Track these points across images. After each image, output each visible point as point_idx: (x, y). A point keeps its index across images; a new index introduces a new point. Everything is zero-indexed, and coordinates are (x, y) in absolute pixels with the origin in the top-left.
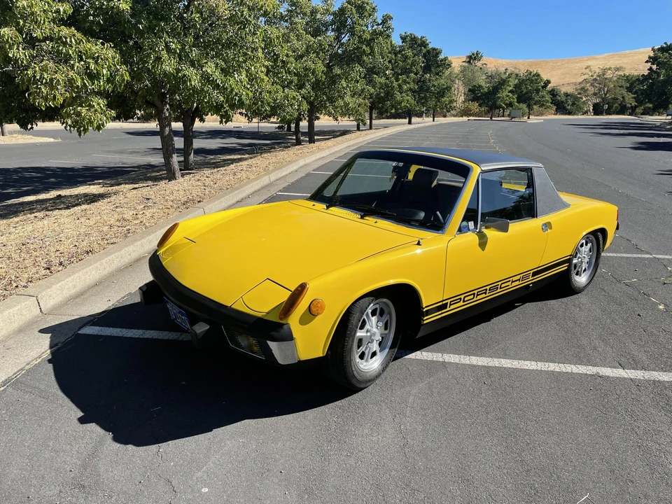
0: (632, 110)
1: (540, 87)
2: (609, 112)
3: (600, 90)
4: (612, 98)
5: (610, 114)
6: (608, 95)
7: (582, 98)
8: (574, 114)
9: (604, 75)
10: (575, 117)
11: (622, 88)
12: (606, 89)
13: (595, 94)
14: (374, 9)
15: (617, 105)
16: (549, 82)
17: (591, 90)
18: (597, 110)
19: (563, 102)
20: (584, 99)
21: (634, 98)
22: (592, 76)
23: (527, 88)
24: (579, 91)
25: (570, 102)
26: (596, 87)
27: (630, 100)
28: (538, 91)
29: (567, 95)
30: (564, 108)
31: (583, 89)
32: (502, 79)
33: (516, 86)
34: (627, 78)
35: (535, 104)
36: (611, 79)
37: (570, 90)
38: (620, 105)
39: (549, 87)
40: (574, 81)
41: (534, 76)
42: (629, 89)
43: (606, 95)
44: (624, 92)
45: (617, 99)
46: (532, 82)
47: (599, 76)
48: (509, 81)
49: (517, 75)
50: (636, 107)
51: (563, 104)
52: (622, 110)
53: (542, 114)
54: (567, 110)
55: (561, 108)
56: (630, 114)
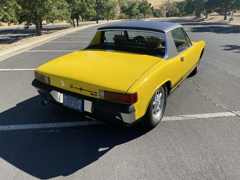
0: (179, 15)
1: (148, 6)
2: (171, 16)
3: (168, 7)
4: (172, 11)
5: (172, 17)
6: (171, 10)
7: (162, 11)
8: (159, 17)
9: (169, 2)
11: (175, 7)
12: (170, 7)
13: (166, 9)
15: (174, 13)
16: (150, 4)
17: (165, 8)
18: (167, 15)
19: (155, 13)
20: (163, 11)
21: (179, 10)
22: (165, 2)
23: (143, 7)
24: (161, 8)
25: (158, 13)
26: (166, 6)
27: (178, 11)
28: (147, 8)
29: (156, 10)
30: (156, 15)
31: (162, 7)
32: (133, 3)
33: (139, 6)
34: (177, 3)
35: (146, 13)
36: (171, 3)
37: (158, 8)
38: (175, 13)
39: (151, 6)
40: (158, 5)
41: (145, 2)
42: (177, 7)
43: (170, 9)
44: (176, 8)
45: (174, 11)
46: (144, 4)
47: (167, 2)
48: (136, 4)
49: (139, 1)
50: (180, 14)
52: (175, 16)
53: (149, 18)
54: (157, 16)
56: (178, 17)
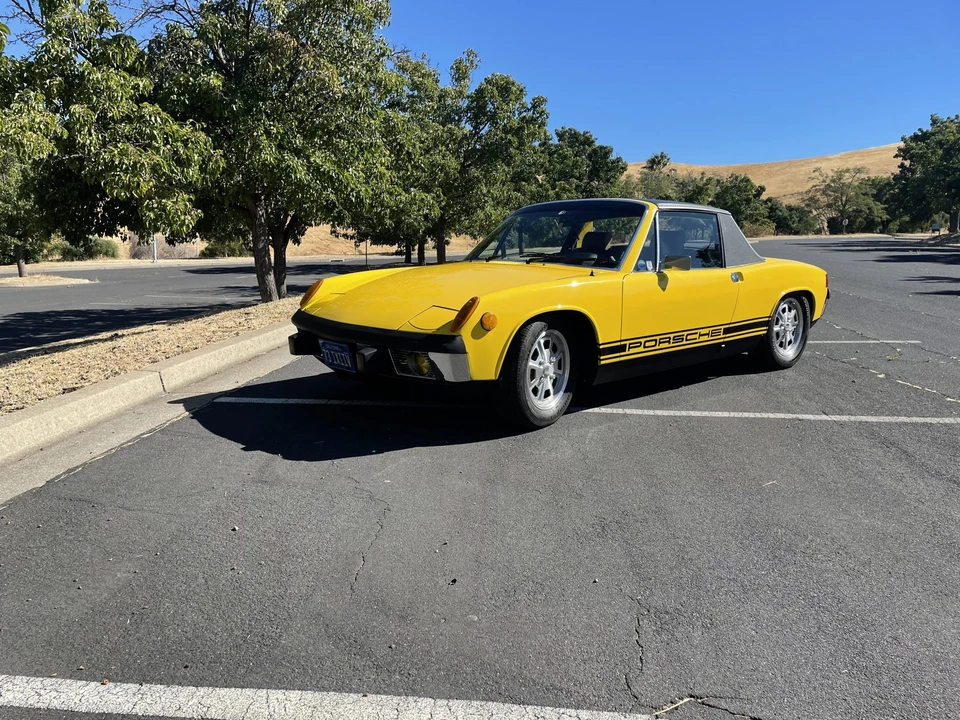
0: (883, 226)
1: (751, 196)
2: (850, 230)
3: (836, 199)
4: (854, 211)
5: (853, 233)
6: (847, 207)
7: (811, 212)
8: (803, 234)
9: (840, 179)
10: (804, 237)
11: (866, 197)
12: (844, 199)
13: (829, 206)
14: (522, 91)
15: (860, 219)
16: (762, 189)
17: (824, 200)
18: (835, 227)
19: (785, 218)
20: (815, 213)
21: (885, 209)
22: (824, 181)
23: (733, 198)
24: (807, 202)
25: (797, 219)
26: (830, 196)
27: (879, 211)
28: (748, 201)
29: (790, 208)
30: (788, 226)
31: (811, 199)
32: (697, 187)
33: (717, 196)
34: (873, 183)
35: (745, 219)
36: (850, 184)
37: (794, 202)
38: (866, 219)
39: (764, 197)
40: (796, 190)
41: (742, 181)
42: (877, 197)
43: (844, 206)
44: (870, 201)
45: (861, 211)
46: (739, 189)
47: (833, 181)
48: (707, 189)
49: (718, 181)
50: (888, 222)
51: (785, 220)
52: (869, 227)
53: (756, 235)
54: (792, 229)
55: (783, 226)
56: (881, 232)
